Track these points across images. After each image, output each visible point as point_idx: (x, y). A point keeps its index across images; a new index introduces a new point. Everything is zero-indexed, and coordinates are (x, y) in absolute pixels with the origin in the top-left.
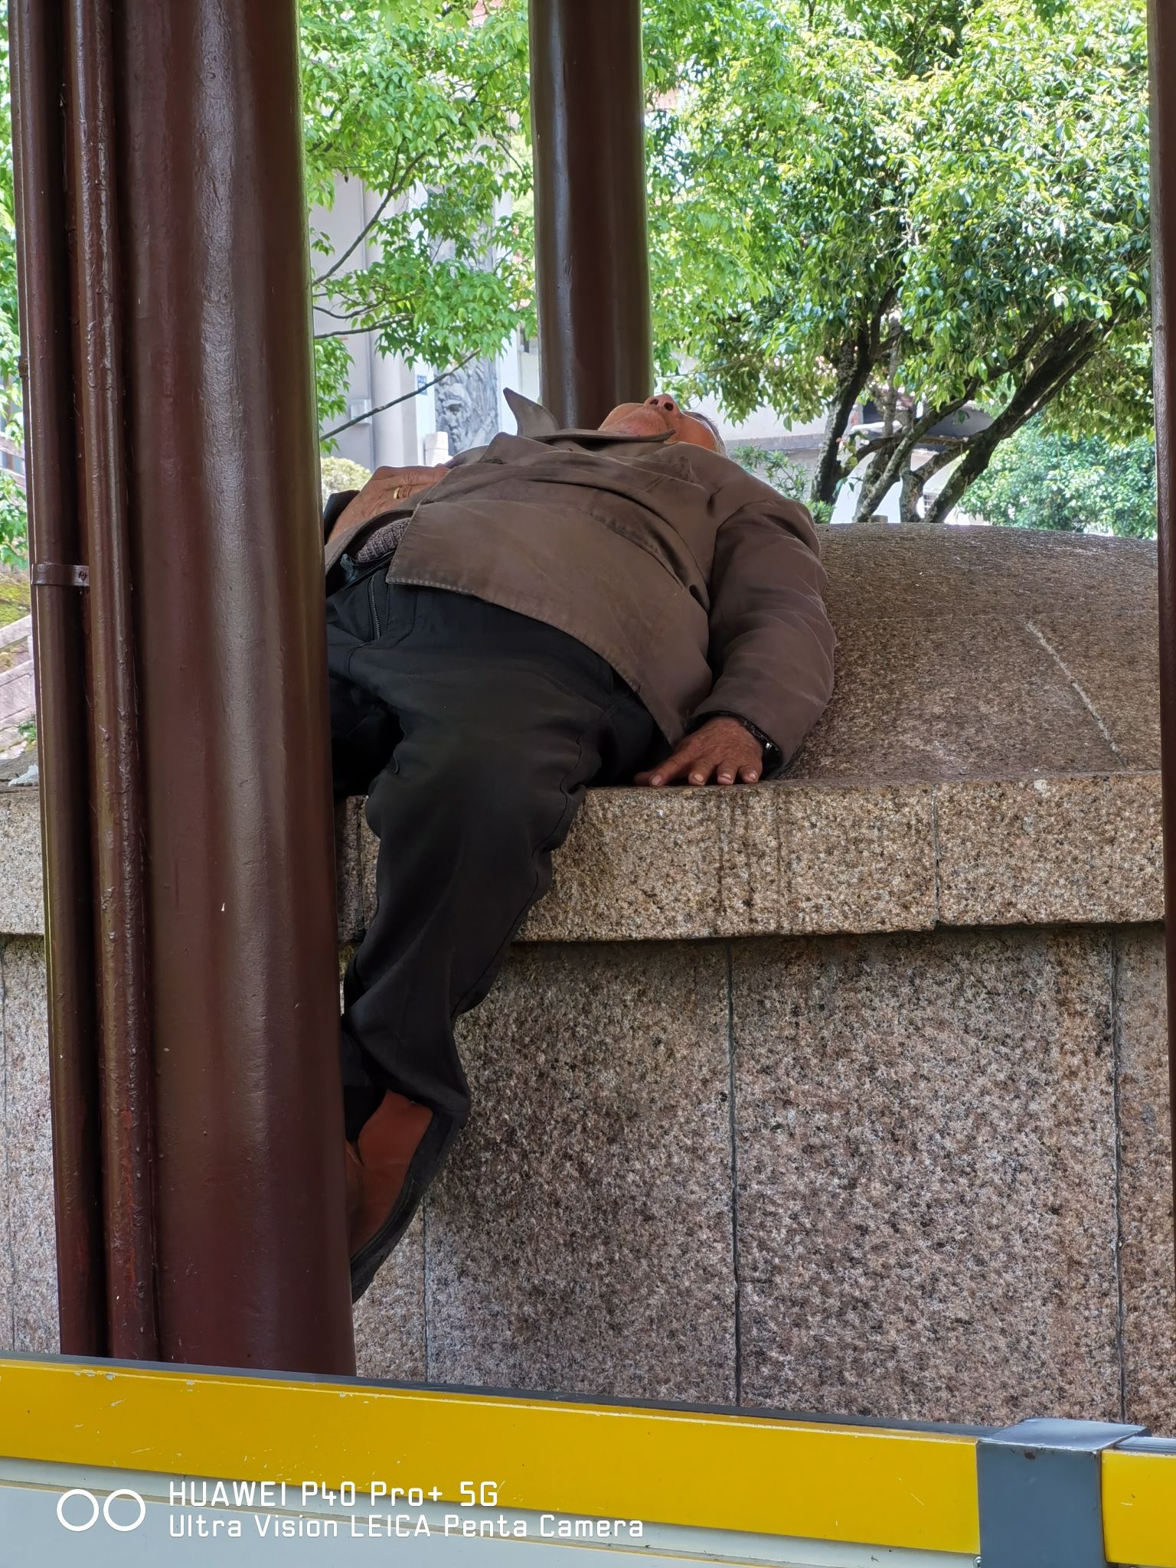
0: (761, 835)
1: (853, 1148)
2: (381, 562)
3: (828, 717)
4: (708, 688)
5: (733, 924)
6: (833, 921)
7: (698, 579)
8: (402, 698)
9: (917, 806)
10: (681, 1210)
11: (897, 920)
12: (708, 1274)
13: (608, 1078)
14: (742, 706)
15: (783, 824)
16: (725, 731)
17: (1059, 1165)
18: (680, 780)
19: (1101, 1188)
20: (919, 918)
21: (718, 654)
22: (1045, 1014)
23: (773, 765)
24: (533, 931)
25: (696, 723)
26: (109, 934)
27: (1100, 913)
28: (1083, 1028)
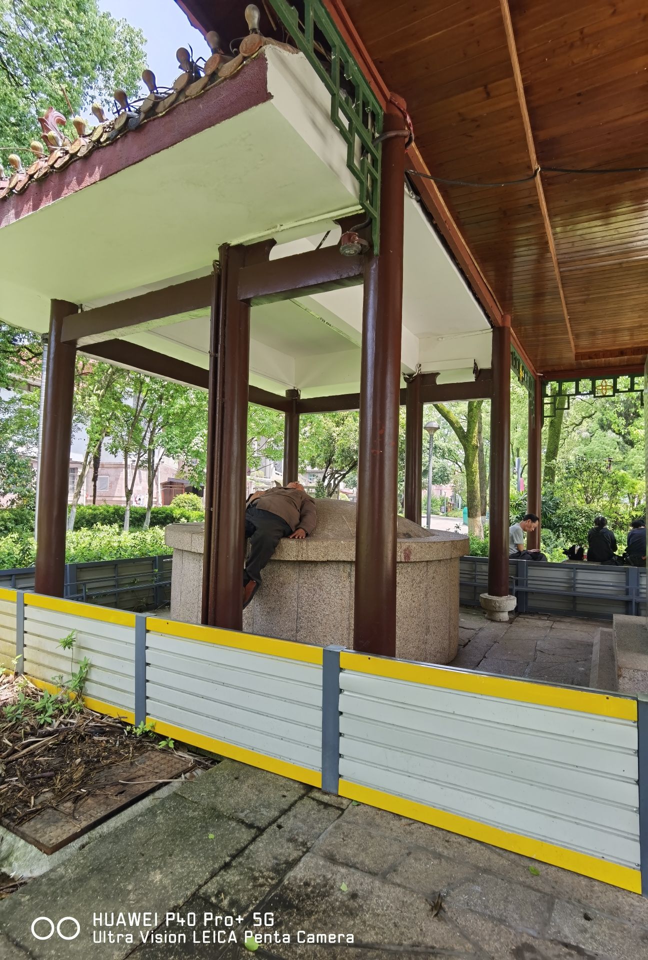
0: (304, 547)
1: (314, 590)
2: (255, 505)
3: (315, 528)
4: (299, 524)
5: (300, 559)
6: (313, 559)
7: (299, 509)
8: (257, 525)
9: (325, 544)
10: (290, 597)
11: (322, 559)
12: (293, 607)
13: (281, 579)
14: (304, 527)
15: (307, 546)
16: (301, 530)
17: (342, 593)
18: (294, 537)
19: (347, 597)
20: (325, 559)
21: (301, 519)
22: (341, 573)
23: (307, 535)
24: (272, 558)
25: (297, 529)
26: (212, 559)
27: (349, 560)
28: (346, 575)
